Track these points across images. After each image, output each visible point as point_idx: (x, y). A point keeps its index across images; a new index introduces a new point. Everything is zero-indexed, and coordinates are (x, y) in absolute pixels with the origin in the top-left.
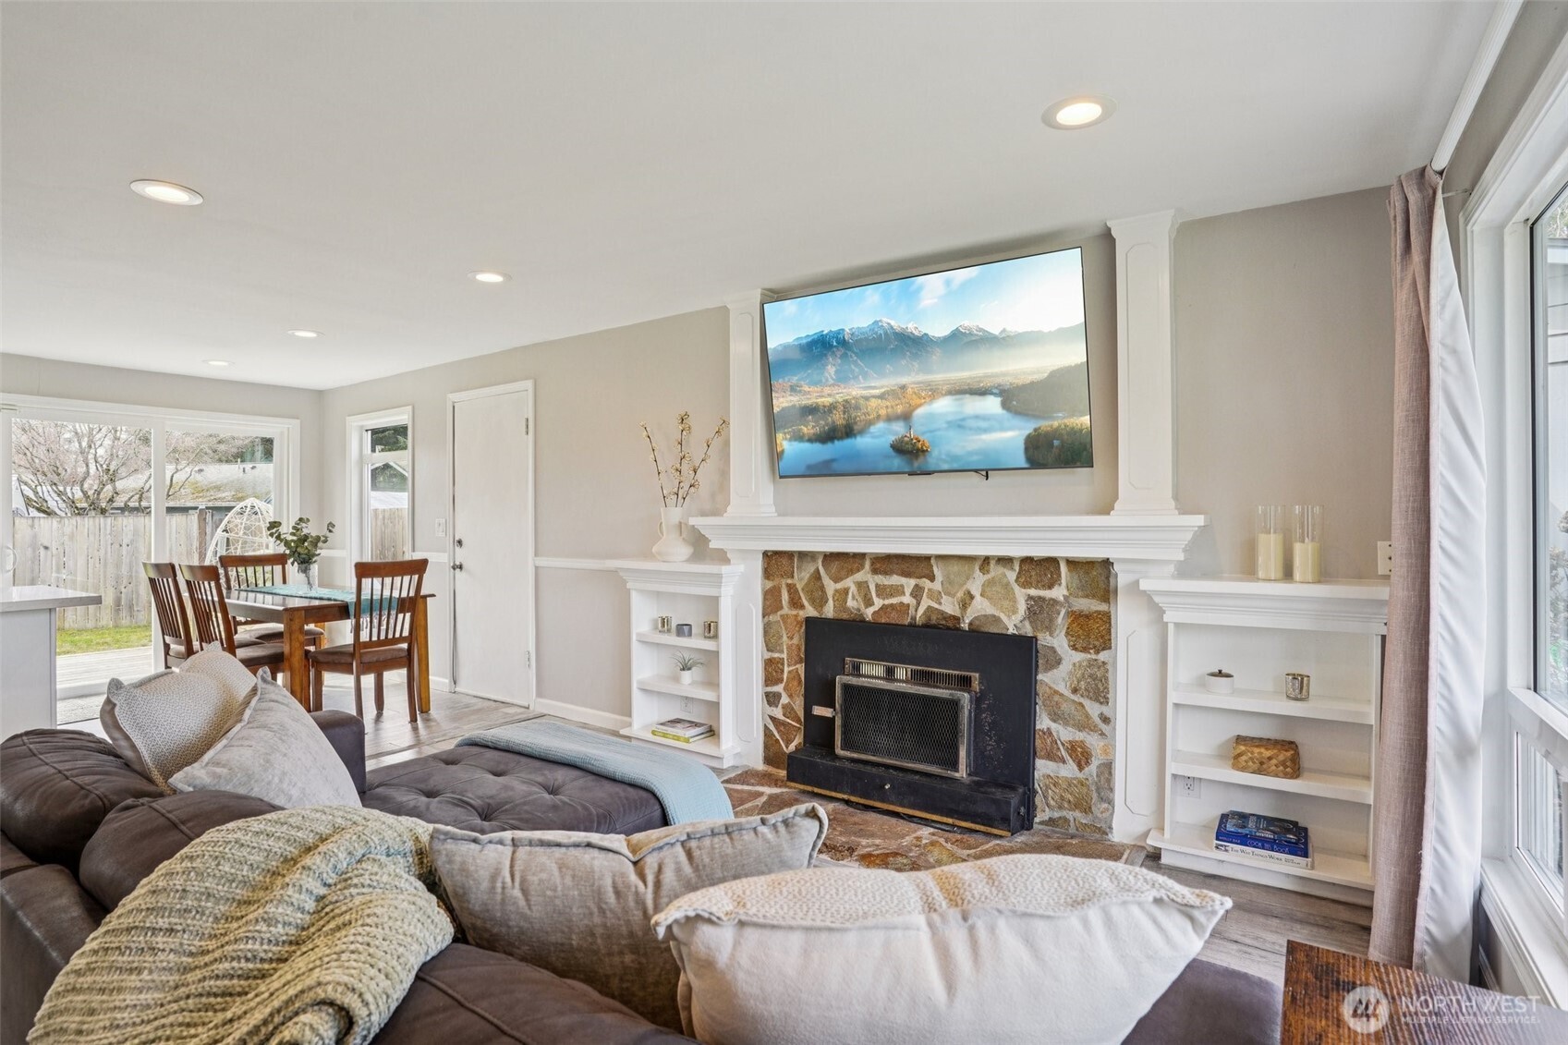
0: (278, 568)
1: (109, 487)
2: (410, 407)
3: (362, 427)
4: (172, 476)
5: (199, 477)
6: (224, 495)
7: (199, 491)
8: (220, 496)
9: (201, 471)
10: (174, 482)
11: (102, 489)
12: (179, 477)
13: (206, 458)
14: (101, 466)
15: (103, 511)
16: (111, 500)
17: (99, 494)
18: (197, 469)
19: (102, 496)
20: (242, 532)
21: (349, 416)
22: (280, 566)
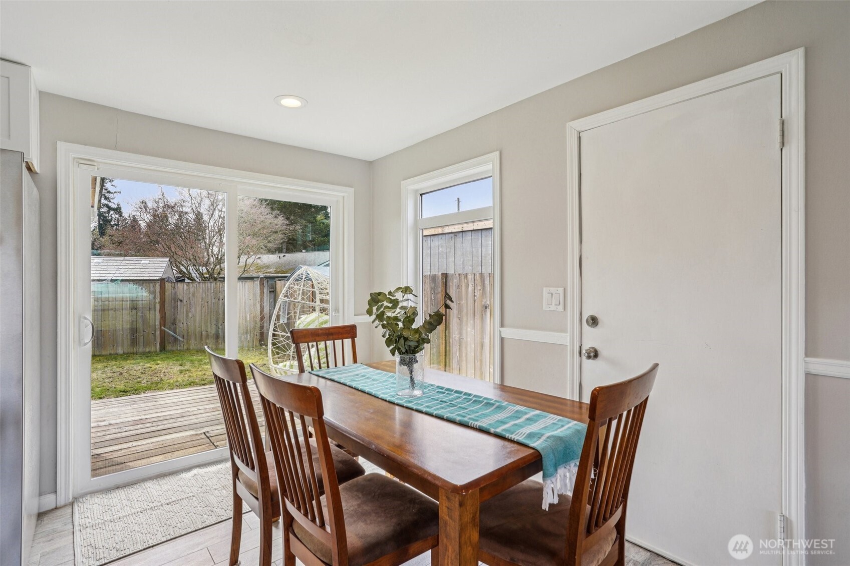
0: (348, 342)
1: (218, 267)
2: (497, 153)
3: (416, 191)
4: (246, 261)
5: (259, 261)
6: (270, 270)
7: (259, 268)
8: (268, 271)
9: (260, 258)
10: (247, 264)
11: (215, 267)
12: (250, 261)
13: (262, 251)
14: (215, 256)
15: (216, 279)
16: (219, 273)
17: (214, 270)
18: (258, 256)
19: (215, 271)
20: (300, 298)
21: (404, 179)
22: (350, 340)
